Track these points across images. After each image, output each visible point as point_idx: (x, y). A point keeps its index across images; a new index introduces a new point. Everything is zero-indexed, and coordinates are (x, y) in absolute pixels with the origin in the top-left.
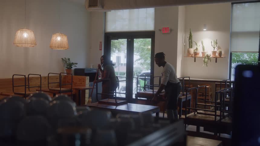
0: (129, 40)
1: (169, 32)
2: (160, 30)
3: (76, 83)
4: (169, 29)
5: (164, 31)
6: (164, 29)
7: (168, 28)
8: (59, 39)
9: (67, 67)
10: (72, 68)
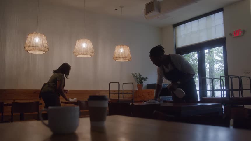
0: (200, 52)
1: (242, 34)
2: (231, 34)
3: (146, 97)
4: (242, 30)
5: (236, 34)
6: (236, 32)
7: (240, 30)
8: (122, 50)
9: (138, 83)
10: (143, 82)
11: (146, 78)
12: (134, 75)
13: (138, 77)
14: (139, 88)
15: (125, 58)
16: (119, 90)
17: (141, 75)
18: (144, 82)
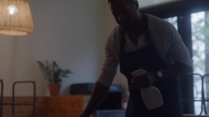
9: (50, 80)
10: (60, 80)
11: (68, 72)
12: (41, 65)
13: (51, 69)
14: (52, 93)
15: (19, 27)
16: (13, 97)
17: (57, 66)
18: (64, 79)
